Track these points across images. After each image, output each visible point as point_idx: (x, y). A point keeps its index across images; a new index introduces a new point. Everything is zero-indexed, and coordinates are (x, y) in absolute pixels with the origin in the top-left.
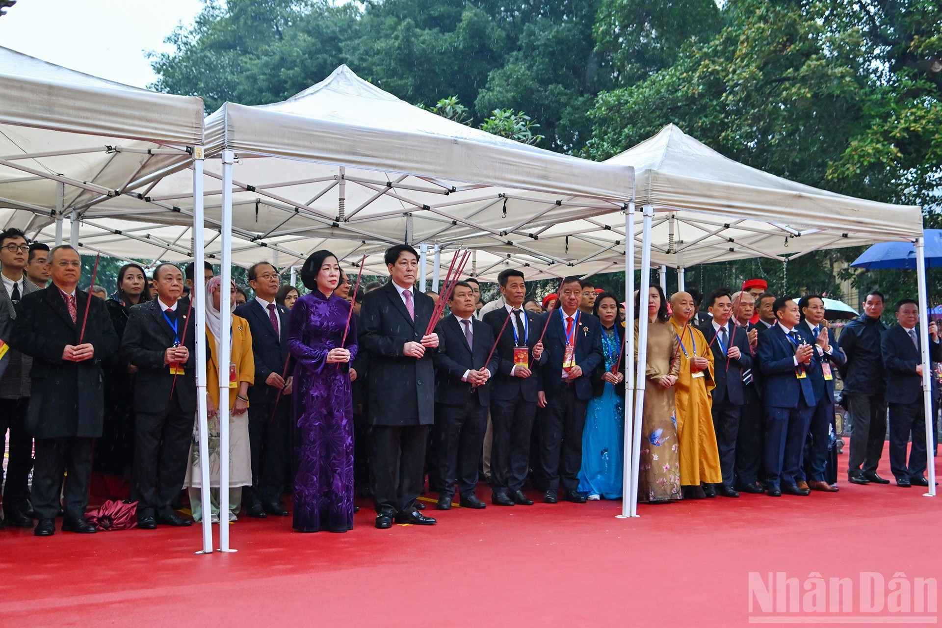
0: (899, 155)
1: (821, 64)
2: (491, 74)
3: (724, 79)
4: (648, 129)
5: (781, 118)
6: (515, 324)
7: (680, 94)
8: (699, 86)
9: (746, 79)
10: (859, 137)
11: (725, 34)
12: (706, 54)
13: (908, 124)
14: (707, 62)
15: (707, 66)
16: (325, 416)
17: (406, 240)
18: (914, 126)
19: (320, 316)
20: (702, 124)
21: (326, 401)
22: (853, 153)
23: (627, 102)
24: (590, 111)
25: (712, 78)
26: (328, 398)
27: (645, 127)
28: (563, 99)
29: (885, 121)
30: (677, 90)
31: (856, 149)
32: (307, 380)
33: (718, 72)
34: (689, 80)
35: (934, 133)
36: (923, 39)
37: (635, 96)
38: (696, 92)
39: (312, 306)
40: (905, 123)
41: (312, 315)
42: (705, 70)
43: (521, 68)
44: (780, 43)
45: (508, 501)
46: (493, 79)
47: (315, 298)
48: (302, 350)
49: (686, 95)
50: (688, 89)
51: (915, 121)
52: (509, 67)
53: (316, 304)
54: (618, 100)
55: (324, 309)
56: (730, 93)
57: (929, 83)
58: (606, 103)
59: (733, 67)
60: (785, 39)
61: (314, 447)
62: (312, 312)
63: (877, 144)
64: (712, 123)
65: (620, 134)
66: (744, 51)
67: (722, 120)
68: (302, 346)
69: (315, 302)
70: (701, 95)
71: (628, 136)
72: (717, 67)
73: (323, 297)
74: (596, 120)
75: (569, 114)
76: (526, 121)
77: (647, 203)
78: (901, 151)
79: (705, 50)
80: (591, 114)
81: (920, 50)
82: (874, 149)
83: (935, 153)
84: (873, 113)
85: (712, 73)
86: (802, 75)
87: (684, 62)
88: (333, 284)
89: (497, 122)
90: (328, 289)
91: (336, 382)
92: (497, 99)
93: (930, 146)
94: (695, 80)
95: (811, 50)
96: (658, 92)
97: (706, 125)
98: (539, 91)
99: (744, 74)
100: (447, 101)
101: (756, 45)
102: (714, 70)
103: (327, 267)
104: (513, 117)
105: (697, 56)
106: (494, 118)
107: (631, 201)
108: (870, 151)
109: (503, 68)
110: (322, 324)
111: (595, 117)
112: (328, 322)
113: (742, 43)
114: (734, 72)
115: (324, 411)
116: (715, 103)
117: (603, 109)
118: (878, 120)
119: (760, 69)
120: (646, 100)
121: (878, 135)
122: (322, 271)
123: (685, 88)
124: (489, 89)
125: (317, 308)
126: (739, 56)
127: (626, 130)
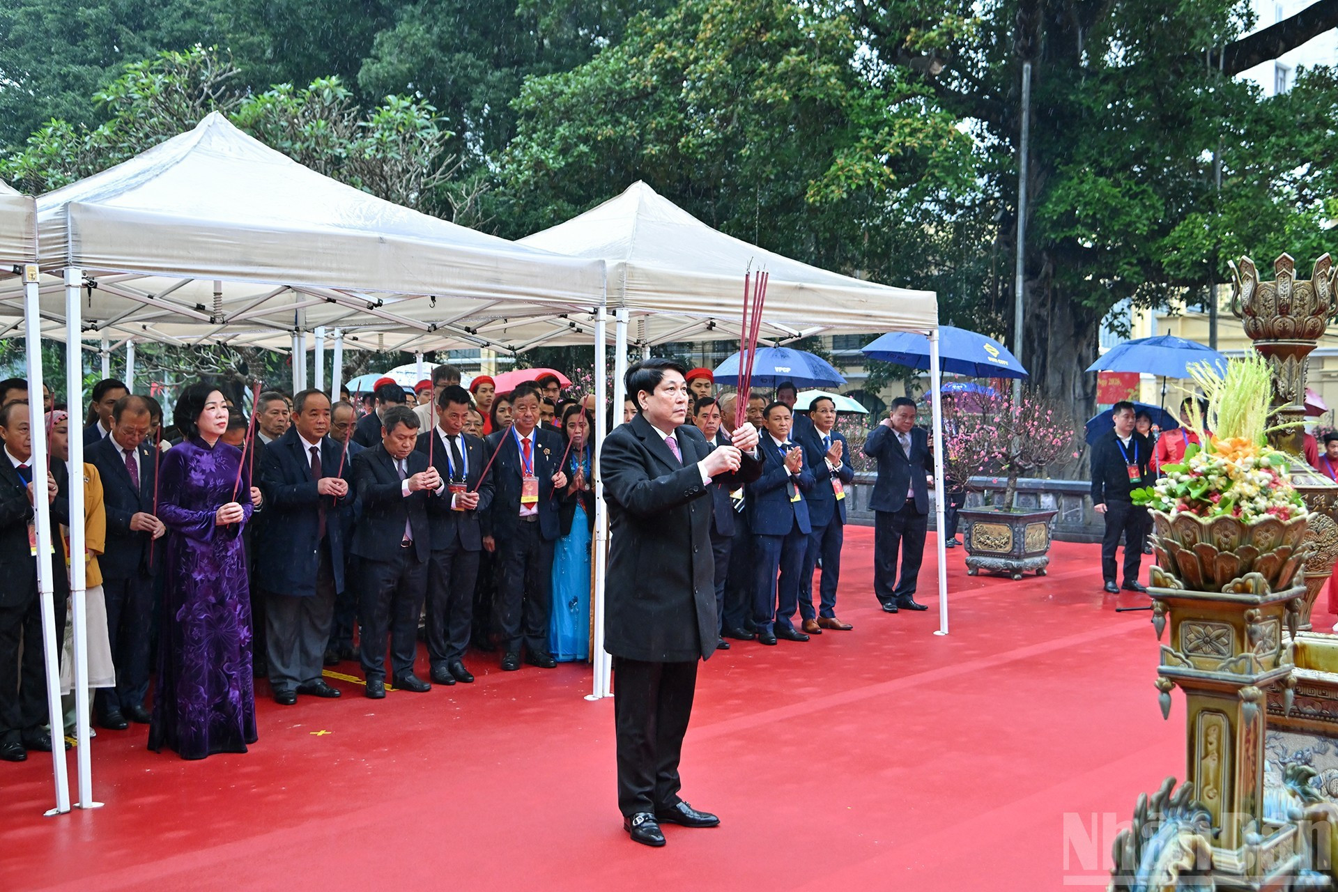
0: (892, 177)
1: (802, 61)
2: (378, 37)
3: (684, 70)
4: (589, 129)
5: (753, 123)
6: (449, 453)
7: (628, 85)
8: (652, 75)
9: (712, 74)
10: (846, 151)
11: (684, 8)
12: (659, 32)
13: (902, 138)
14: (662, 45)
15: (662, 51)
16: (214, 605)
17: (296, 323)
18: (910, 142)
19: (203, 472)
20: (657, 125)
21: (215, 586)
22: (840, 173)
23: (562, 92)
24: (514, 99)
25: (669, 67)
26: (218, 582)
27: (584, 126)
28: (475, 74)
29: (876, 132)
30: (626, 79)
31: (842, 169)
32: (188, 559)
33: (675, 60)
34: (640, 68)
35: (932, 150)
36: (922, 32)
37: (573, 86)
38: (649, 85)
39: (192, 459)
40: (900, 137)
41: (193, 472)
42: (660, 56)
43: (418, 30)
44: (753, 30)
45: (447, 678)
46: (381, 44)
47: (195, 447)
48: (180, 515)
49: (636, 88)
50: (639, 79)
51: (911, 135)
52: (402, 28)
53: (197, 456)
54: (551, 89)
55: (207, 461)
56: (692, 89)
57: (926, 87)
58: (534, 92)
59: (695, 54)
60: (759, 24)
61: (200, 648)
62: (192, 468)
63: (867, 161)
64: (669, 126)
65: (553, 133)
66: (708, 34)
67: (681, 122)
68: (179, 511)
69: (196, 452)
70: (655, 88)
71: (563, 138)
72: (675, 54)
73: (205, 445)
74: (521, 112)
75: (482, 93)
76: (430, 112)
77: (622, 306)
78: (894, 172)
79: (659, 27)
80: (515, 104)
81: (917, 47)
82: (863, 168)
83: (933, 175)
84: (862, 121)
85: (668, 61)
86: (779, 72)
87: (632, 40)
88: (222, 427)
89: (392, 113)
90: (213, 434)
91: (227, 560)
92: (388, 73)
93: (927, 166)
94: (647, 69)
95: (791, 41)
96: (602, 82)
97: (662, 127)
98: (442, 61)
99: (709, 66)
100: (324, 82)
101: (723, 30)
102: (671, 57)
103: (211, 406)
104: (414, 107)
105: (649, 34)
106: (388, 108)
107: (601, 304)
108: (860, 172)
109: (394, 28)
110: (207, 483)
111: (520, 108)
112: (215, 480)
113: (706, 23)
114: (696, 61)
115: (212, 599)
116: (672, 99)
117: (531, 99)
118: (867, 130)
119: (729, 61)
120: (586, 91)
121: (869, 151)
122: (205, 411)
123: (635, 79)
124: (377, 59)
125: (198, 461)
126: (702, 41)
127: (561, 129)
